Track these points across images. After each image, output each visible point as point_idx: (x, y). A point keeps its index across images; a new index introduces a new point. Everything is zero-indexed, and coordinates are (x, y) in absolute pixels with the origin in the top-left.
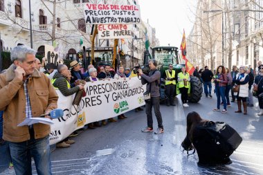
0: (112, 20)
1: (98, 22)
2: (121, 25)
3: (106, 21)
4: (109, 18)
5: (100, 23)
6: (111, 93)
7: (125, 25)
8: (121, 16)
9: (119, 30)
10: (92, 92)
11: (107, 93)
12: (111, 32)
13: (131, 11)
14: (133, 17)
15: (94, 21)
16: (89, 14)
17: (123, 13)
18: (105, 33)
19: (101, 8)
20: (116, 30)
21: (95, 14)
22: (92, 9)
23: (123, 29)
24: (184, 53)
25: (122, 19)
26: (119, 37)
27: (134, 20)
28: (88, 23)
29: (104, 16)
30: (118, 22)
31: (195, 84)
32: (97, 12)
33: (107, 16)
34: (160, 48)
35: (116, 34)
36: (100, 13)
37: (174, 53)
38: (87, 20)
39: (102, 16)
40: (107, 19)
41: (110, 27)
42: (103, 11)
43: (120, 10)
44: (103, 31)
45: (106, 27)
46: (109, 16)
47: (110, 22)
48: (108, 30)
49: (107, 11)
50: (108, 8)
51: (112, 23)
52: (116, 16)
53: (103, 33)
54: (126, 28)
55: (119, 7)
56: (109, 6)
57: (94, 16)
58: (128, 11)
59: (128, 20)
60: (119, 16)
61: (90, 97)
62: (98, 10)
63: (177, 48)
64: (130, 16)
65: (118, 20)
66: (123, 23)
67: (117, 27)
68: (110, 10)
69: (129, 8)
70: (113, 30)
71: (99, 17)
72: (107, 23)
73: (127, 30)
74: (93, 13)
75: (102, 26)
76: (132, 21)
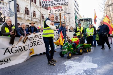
0: (54, 5)
1: (48, 6)
2: (59, 7)
3: (51, 6)
4: (53, 4)
5: (48, 7)
7: (61, 7)
9: (58, 9)
10: (37, 38)
14: (65, 2)
15: (46, 6)
16: (43, 3)
17: (60, 1)
20: (56, 9)
22: (45, 1)
23: (60, 8)
24: (95, 21)
25: (59, 4)
27: (65, 4)
29: (51, 3)
30: (57, 6)
32: (47, 2)
33: (52, 3)
34: (83, 19)
35: (56, 11)
36: (49, 2)
38: (43, 6)
39: (49, 3)
40: (52, 5)
41: (54, 8)
46: (53, 3)
47: (53, 6)
48: (52, 9)
49: (52, 1)
51: (54, 6)
53: (50, 11)
59: (62, 4)
60: (58, 2)
61: (36, 41)
63: (91, 19)
64: (63, 2)
65: (57, 4)
66: (60, 5)
67: (57, 8)
72: (52, 6)
73: (62, 9)
74: (46, 3)
75: (50, 8)
76: (64, 4)
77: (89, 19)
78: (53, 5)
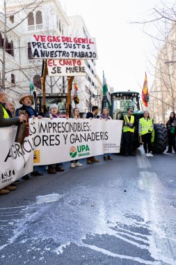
0: (64, 54)
1: (47, 56)
2: (74, 60)
3: (56, 55)
4: (60, 52)
5: (49, 57)
6: (69, 134)
7: (79, 61)
8: (75, 50)
9: (72, 66)
10: (51, 129)
11: (65, 133)
12: (63, 68)
13: (86, 45)
14: (88, 51)
15: (43, 54)
16: (36, 47)
17: (77, 46)
18: (56, 69)
19: (51, 41)
20: (68, 66)
21: (44, 47)
22: (40, 41)
23: (76, 65)
24: (146, 100)
25: (76, 54)
26: (72, 74)
27: (89, 55)
28: (36, 57)
29: (55, 50)
30: (70, 57)
31: (160, 131)
32: (46, 45)
33: (58, 49)
34: (120, 93)
35: (68, 71)
36: (50, 45)
37: (135, 99)
38: (35, 54)
39: (51, 50)
40: (58, 53)
41: (62, 62)
42: (54, 43)
43: (73, 43)
44: (53, 66)
45: (57, 62)
46: (60, 50)
47: (61, 57)
48: (59, 66)
49: (58, 43)
50: (59, 41)
51: (64, 57)
52: (68, 50)
53: (54, 69)
54: (80, 64)
55: (72, 40)
56: (60, 38)
57: (43, 50)
58: (82, 44)
59: (82, 55)
60: (72, 50)
61: (48, 135)
62: (47, 42)
63: (138, 94)
64: (85, 50)
65: (71, 54)
66: (77, 58)
67: (70, 63)
68: (61, 42)
69: (84, 41)
70: (66, 66)
71: (49, 50)
72: (58, 57)
73: (81, 66)
74: (42, 46)
75: (52, 62)
76: (87, 55)
77: (134, 93)
78: (61, 54)
